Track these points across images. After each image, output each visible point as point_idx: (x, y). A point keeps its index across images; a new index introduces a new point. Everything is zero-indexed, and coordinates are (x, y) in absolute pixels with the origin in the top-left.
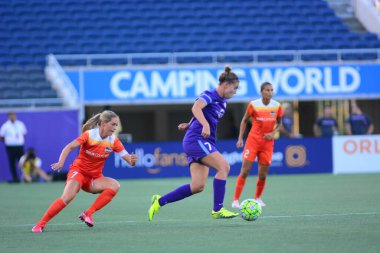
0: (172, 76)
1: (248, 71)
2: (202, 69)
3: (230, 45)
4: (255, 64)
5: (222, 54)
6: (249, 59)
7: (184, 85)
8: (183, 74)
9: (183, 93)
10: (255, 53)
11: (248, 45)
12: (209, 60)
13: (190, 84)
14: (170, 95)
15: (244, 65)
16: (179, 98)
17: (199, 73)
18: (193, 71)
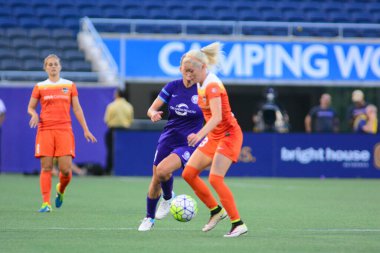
0: (236, 50)
1: (330, 48)
2: (273, 43)
3: (310, 15)
4: (340, 39)
5: (300, 25)
6: (334, 33)
7: (251, 61)
8: (249, 49)
9: (249, 71)
10: (341, 26)
11: (333, 15)
12: (283, 32)
13: (257, 60)
14: (232, 73)
15: (326, 40)
16: (244, 77)
17: (269, 48)
18: (263, 45)
